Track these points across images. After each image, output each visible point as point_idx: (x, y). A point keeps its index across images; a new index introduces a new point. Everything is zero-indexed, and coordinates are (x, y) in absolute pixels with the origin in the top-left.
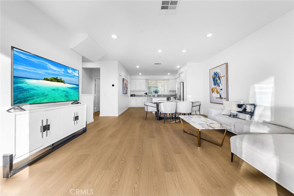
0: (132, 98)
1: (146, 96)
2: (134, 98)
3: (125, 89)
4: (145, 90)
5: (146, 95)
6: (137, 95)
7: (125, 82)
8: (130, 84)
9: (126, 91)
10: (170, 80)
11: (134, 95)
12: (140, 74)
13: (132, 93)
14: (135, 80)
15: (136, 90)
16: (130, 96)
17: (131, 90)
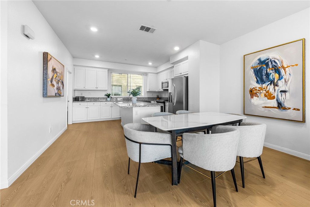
0: (77, 104)
1: (109, 99)
2: (83, 103)
3: (53, 85)
4: (106, 89)
5: (108, 97)
6: (89, 98)
7: (51, 64)
8: (72, 74)
9: (58, 89)
10: (149, 74)
11: (83, 99)
12: (97, 56)
13: (78, 94)
14: (84, 68)
15: (87, 88)
16: (71, 100)
17: (76, 88)
